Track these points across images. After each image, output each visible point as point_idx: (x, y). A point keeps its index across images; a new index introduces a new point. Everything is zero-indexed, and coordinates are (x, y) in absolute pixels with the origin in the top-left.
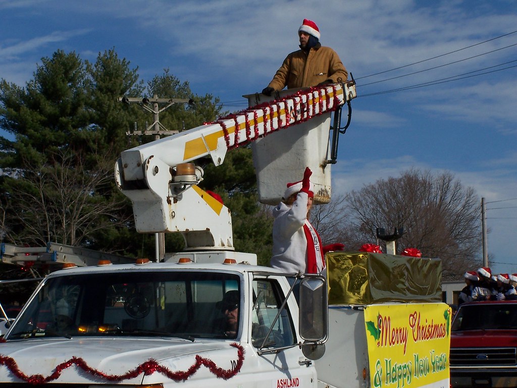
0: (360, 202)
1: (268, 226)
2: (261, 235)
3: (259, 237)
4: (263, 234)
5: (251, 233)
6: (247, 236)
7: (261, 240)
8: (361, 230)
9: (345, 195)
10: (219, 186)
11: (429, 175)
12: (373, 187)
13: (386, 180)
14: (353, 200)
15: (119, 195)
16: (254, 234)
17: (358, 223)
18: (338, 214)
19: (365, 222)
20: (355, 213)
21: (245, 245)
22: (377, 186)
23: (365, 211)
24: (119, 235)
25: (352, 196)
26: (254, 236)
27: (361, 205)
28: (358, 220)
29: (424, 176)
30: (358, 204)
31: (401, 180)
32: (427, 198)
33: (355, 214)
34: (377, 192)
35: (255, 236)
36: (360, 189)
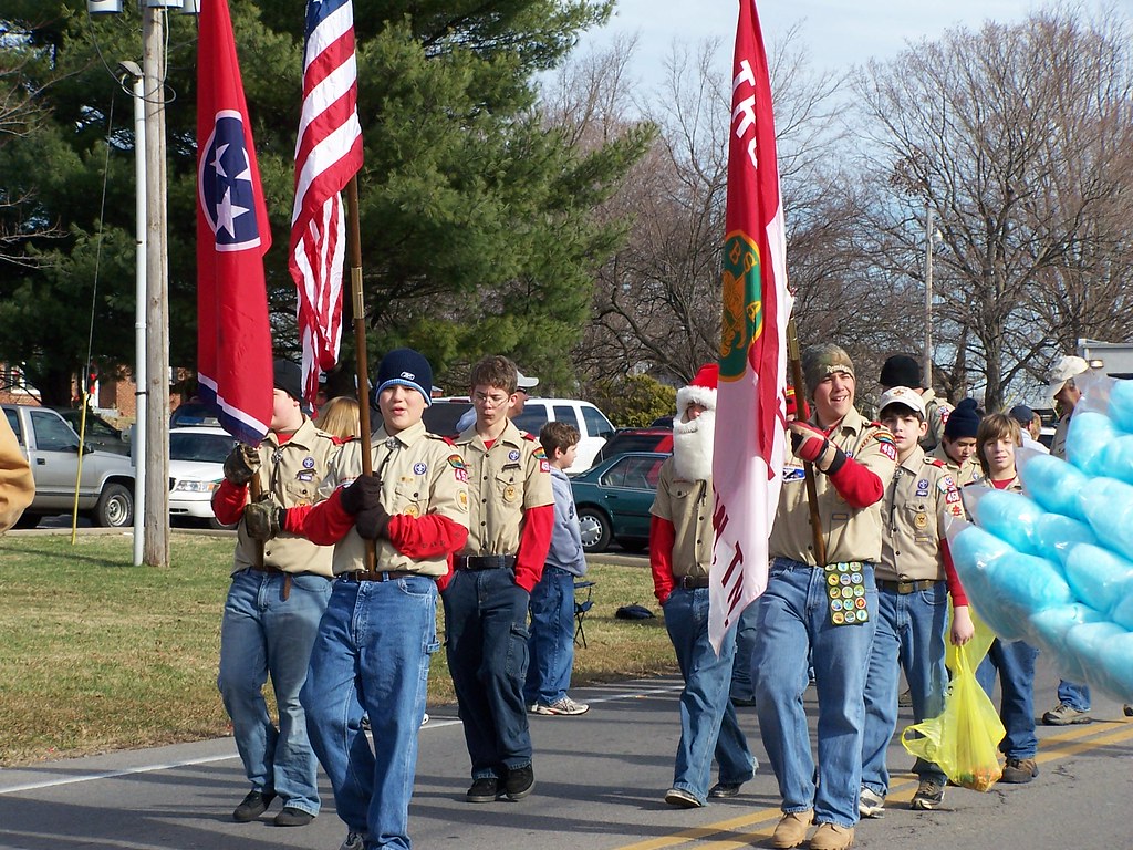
0: (894, 96)
1: (552, 153)
2: (530, 181)
3: (525, 186)
4: (534, 177)
5: (494, 172)
6: (480, 182)
7: (530, 197)
8: (895, 180)
9: (846, 70)
10: (394, 23)
11: (1111, 20)
12: (933, 50)
13: (976, 28)
14: (872, 87)
15: (85, 43)
16: (502, 173)
17: (886, 159)
18: (822, 128)
19: (908, 158)
20: (877, 128)
21: (473, 208)
22: (945, 47)
23: (909, 123)
24: (82, 168)
25: (870, 77)
26: (504, 180)
27: (896, 101)
28: (887, 149)
29: (1097, 20)
30: (887, 101)
31: (1018, 31)
32: (1103, 91)
33: (879, 129)
34: (946, 64)
35: (508, 182)
36: (893, 57)
